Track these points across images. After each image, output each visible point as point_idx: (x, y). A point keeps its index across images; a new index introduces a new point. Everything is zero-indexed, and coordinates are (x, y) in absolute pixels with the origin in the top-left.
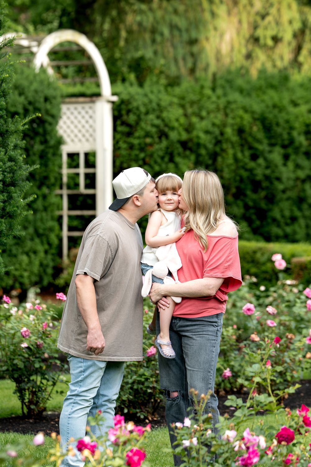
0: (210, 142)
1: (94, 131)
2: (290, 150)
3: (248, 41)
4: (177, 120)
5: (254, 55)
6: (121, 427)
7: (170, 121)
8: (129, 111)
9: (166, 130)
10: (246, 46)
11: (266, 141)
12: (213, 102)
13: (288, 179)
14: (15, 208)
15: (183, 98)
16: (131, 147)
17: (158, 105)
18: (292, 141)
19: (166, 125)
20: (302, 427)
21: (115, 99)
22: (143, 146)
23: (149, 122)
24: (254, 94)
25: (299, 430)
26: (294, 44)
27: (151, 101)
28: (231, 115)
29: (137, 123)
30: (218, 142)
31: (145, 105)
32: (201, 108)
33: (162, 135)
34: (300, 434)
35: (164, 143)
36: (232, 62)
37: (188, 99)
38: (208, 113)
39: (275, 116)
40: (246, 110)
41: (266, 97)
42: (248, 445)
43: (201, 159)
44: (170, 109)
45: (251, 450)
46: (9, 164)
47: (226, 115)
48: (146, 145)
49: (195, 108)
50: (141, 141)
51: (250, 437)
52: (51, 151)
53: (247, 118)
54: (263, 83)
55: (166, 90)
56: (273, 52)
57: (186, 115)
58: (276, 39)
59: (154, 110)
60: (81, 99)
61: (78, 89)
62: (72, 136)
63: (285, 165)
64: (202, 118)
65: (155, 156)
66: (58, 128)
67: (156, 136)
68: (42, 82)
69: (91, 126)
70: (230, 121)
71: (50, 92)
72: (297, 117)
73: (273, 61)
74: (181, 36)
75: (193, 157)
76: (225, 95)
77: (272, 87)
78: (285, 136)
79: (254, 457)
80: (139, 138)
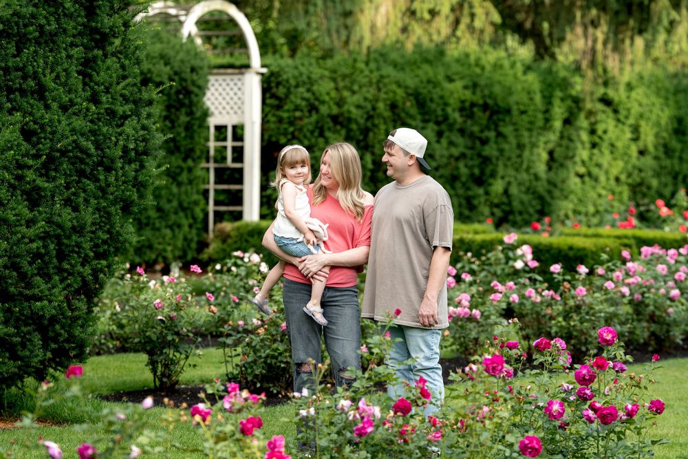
0: (362, 117)
1: (243, 103)
2: (444, 127)
3: (404, 14)
4: (328, 94)
5: (410, 28)
6: (235, 395)
7: (321, 94)
8: (278, 84)
9: (317, 103)
10: (402, 19)
11: (419, 117)
12: (366, 76)
13: (442, 156)
14: (148, 178)
15: (334, 71)
16: (280, 120)
17: (309, 78)
18: (446, 118)
19: (317, 99)
20: (420, 398)
21: (264, 70)
22: (292, 119)
23: (299, 95)
24: (408, 69)
25: (416, 402)
26: (452, 18)
27: (301, 74)
28: (384, 90)
29: (287, 96)
30: (370, 118)
31: (295, 77)
32: (353, 82)
33: (313, 108)
34: (418, 405)
35: (314, 117)
36: (387, 35)
37: (339, 73)
38: (360, 87)
39: (430, 92)
40: (399, 85)
41: (420, 72)
42: (363, 414)
43: (352, 134)
44: (320, 82)
45: (365, 420)
46: (142, 133)
47: (379, 90)
48: (296, 118)
49: (347, 82)
50: (291, 114)
51: (366, 407)
52: (197, 122)
53: (400, 93)
54: (417, 56)
55: (318, 64)
56: (430, 26)
57: (337, 89)
58: (433, 13)
59: (304, 83)
60: (230, 71)
61: (226, 60)
62: (220, 108)
63: (438, 142)
64: (354, 93)
65: (305, 130)
66: (205, 99)
67: (305, 110)
68: (188, 52)
69: (239, 99)
70: (383, 95)
71: (196, 63)
72: (452, 93)
73: (430, 35)
74: (335, 7)
75: (343, 132)
76: (378, 69)
77: (427, 61)
78: (439, 112)
79: (368, 427)
80: (288, 111)
